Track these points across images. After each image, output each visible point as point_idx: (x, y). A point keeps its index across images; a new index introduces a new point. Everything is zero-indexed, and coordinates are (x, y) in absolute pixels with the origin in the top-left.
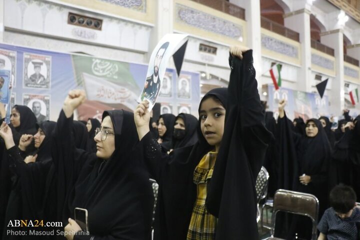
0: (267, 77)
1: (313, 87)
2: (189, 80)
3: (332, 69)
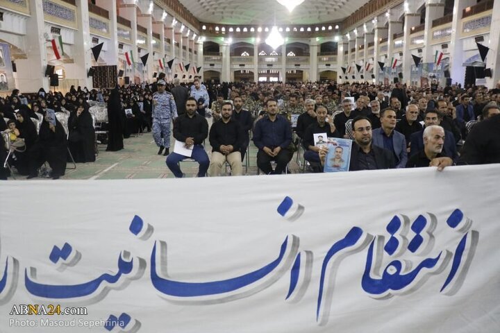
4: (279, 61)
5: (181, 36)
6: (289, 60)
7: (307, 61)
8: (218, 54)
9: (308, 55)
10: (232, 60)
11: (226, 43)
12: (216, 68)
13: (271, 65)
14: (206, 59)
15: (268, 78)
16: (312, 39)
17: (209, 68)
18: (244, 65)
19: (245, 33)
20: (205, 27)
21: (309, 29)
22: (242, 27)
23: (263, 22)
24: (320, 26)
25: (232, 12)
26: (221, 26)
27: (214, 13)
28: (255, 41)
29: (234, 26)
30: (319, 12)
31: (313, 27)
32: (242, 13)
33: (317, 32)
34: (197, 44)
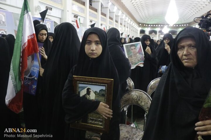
0: (75, 22)
1: (89, 25)
2: (50, 24)
3: (96, 18)
5: (129, 24)
11: (148, 30)
16: (178, 29)
19: (154, 27)
20: (140, 25)
21: (177, 26)
22: (153, 25)
23: (161, 23)
24: (181, 24)
25: (150, 20)
26: (146, 24)
27: (144, 20)
28: (158, 29)
29: (151, 25)
30: (181, 20)
31: (179, 25)
32: (153, 20)
33: (180, 27)
34: (138, 30)
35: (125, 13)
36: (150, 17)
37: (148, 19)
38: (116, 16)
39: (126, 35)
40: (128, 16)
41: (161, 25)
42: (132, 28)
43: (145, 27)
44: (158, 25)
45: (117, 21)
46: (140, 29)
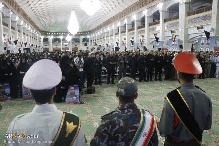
4: (69, 44)
6: (72, 44)
7: (79, 44)
8: (48, 42)
9: (79, 42)
10: (53, 44)
11: (51, 38)
12: (47, 47)
13: (67, 46)
14: (44, 44)
15: (65, 50)
16: (80, 37)
17: (45, 47)
18: (57, 46)
19: (57, 35)
20: (43, 33)
21: (79, 33)
22: (56, 33)
23: (63, 31)
24: (83, 32)
25: (53, 28)
26: (49, 32)
27: (47, 28)
28: (61, 37)
29: (54, 33)
30: (83, 28)
31: (81, 33)
32: (56, 28)
33: (82, 34)
34: (41, 39)
35: (27, 22)
36: (53, 25)
37: (51, 27)
38: (18, 25)
39: (30, 44)
40: (30, 25)
41: (64, 33)
42: (33, 36)
43: (48, 35)
44: (61, 33)
45: (19, 31)
46: (43, 37)
